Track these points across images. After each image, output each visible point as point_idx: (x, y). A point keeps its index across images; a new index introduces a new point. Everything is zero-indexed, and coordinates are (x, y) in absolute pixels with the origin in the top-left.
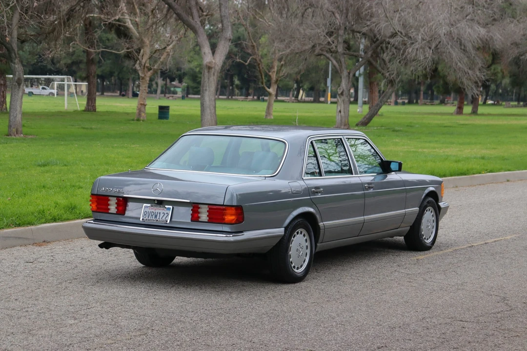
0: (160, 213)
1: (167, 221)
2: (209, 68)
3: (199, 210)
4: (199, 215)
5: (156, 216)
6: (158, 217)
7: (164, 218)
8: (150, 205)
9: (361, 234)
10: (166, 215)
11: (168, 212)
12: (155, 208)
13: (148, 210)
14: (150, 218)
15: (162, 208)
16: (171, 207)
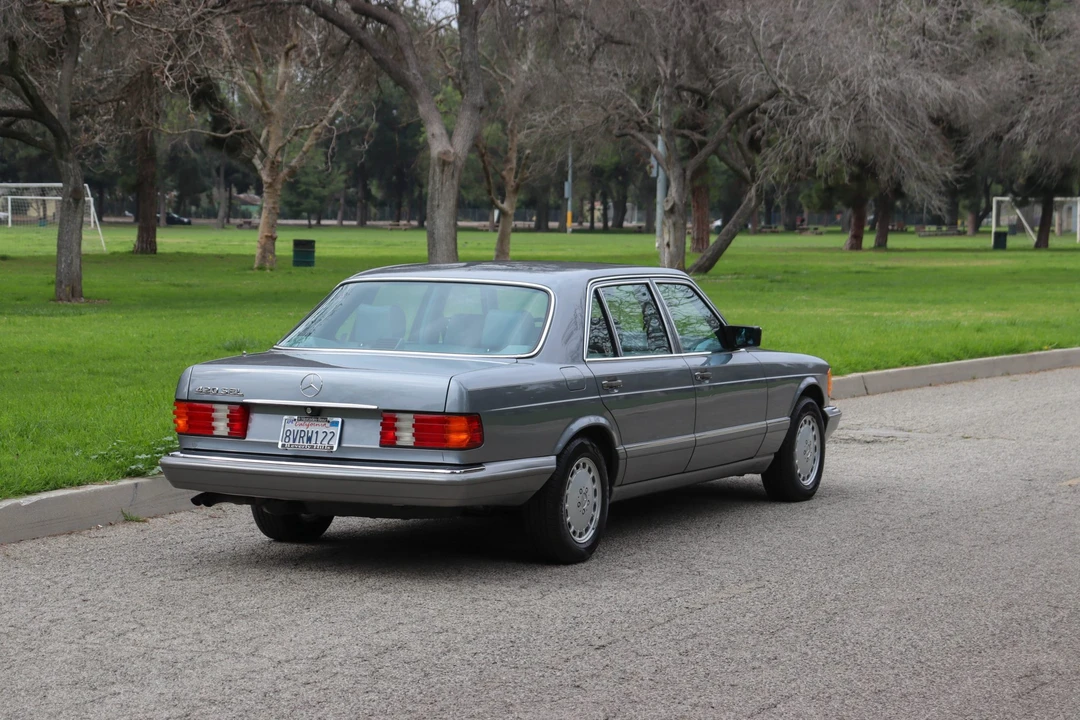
0: (317, 432)
1: (332, 448)
2: (444, 164)
3: (397, 424)
4: (397, 434)
5: (309, 439)
6: (313, 441)
7: (325, 442)
8: (296, 417)
9: (689, 469)
10: (329, 436)
11: (333, 429)
12: (307, 423)
13: (292, 427)
14: (297, 443)
15: (321, 424)
16: (339, 420)
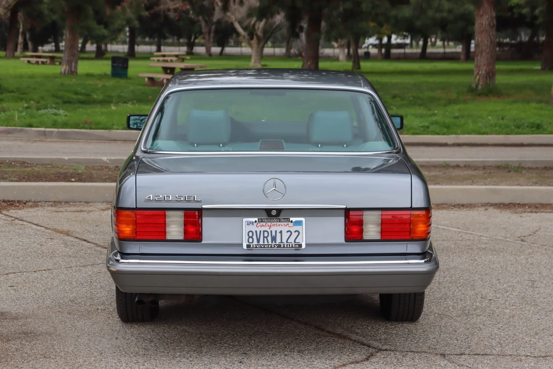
0: (281, 232)
1: (300, 246)
3: (364, 220)
4: (363, 229)
5: (274, 239)
6: (278, 241)
7: (291, 240)
8: (256, 219)
10: (294, 235)
11: (297, 228)
12: (269, 224)
13: (253, 228)
14: (261, 242)
15: (283, 224)
16: (303, 219)
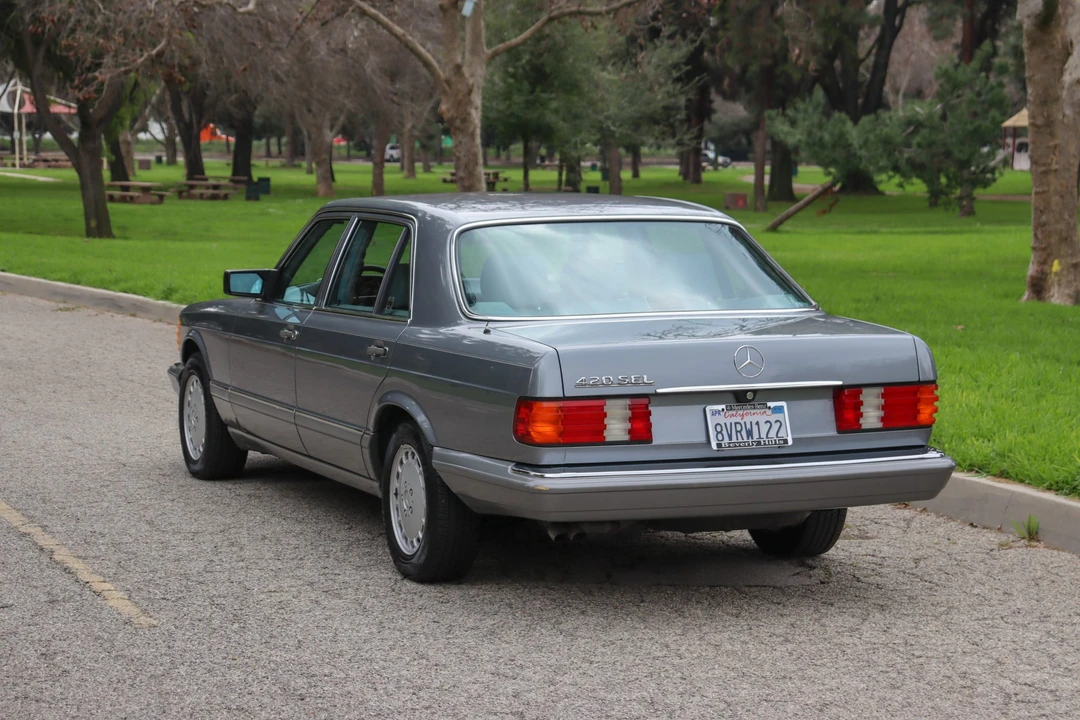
0: (757, 423)
1: (786, 441)
4: (860, 414)
5: (750, 433)
6: (756, 436)
7: (772, 434)
8: (724, 406)
10: (776, 427)
11: (777, 417)
12: (741, 412)
13: (721, 419)
14: (734, 439)
15: (758, 411)
16: (783, 404)
